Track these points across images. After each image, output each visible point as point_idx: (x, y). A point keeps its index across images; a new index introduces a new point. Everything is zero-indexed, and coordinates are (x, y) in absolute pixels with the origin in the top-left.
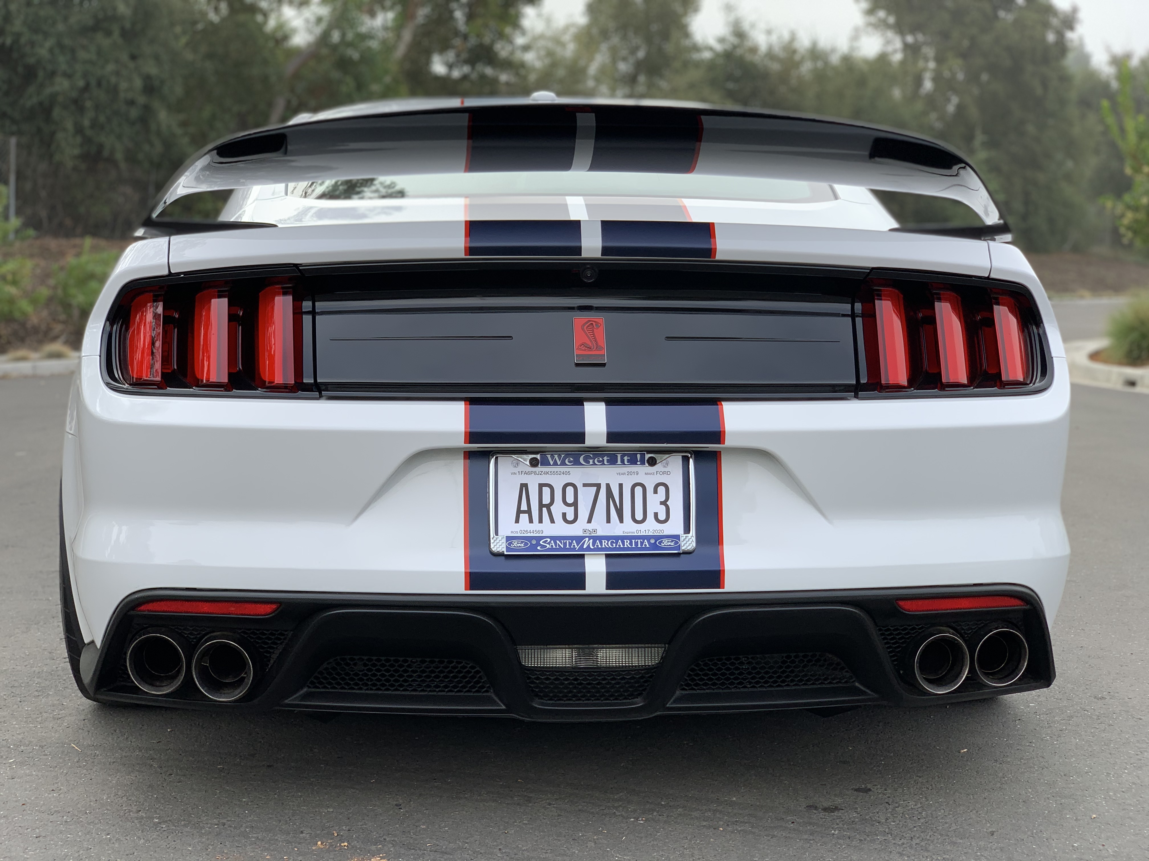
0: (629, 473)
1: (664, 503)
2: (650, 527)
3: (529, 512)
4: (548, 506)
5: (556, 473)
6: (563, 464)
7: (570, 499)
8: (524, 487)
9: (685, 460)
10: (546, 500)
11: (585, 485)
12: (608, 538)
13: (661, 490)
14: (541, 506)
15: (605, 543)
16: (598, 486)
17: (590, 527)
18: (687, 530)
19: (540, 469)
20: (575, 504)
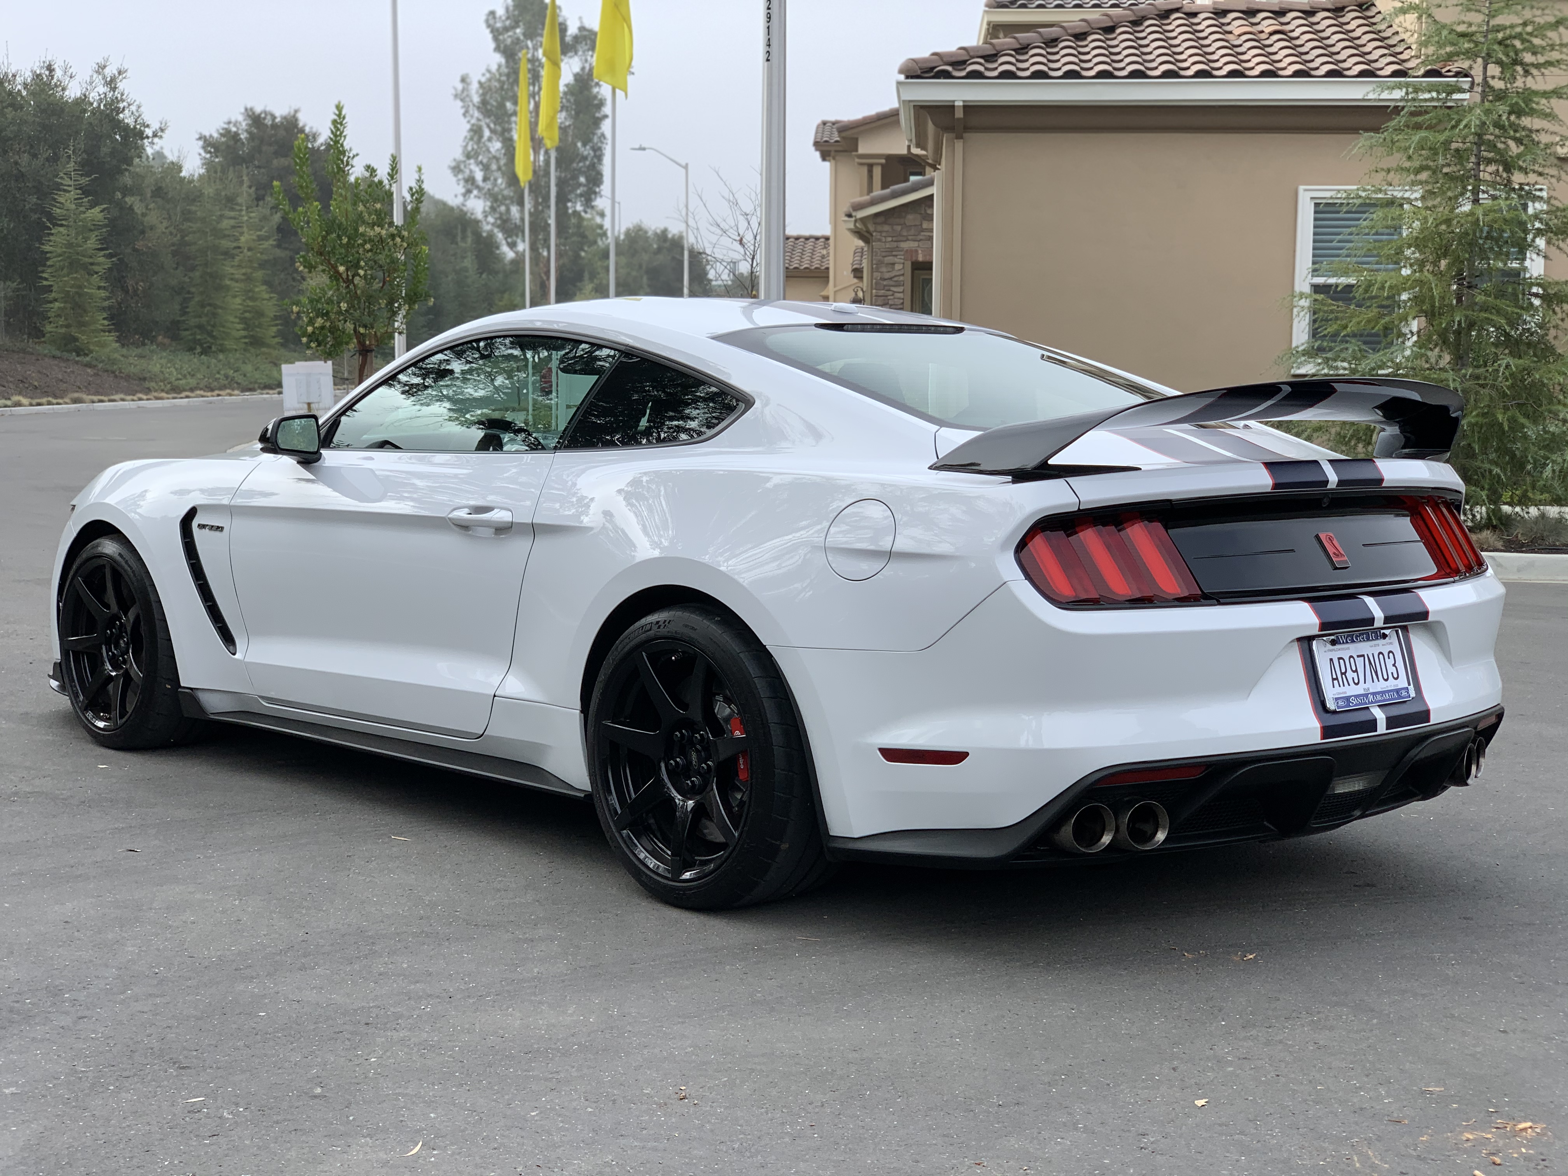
0: (1375, 645)
1: (1394, 665)
2: (1391, 684)
3: (1337, 679)
4: (1345, 673)
5: (1343, 649)
6: (1347, 642)
7: (1354, 669)
8: (1331, 660)
9: (1397, 632)
10: (1343, 671)
11: (1358, 656)
12: (1378, 693)
13: (1391, 655)
14: (1342, 674)
15: (1379, 697)
16: (1363, 656)
17: (1366, 686)
18: (1409, 685)
19: (1338, 647)
20: (1356, 671)
